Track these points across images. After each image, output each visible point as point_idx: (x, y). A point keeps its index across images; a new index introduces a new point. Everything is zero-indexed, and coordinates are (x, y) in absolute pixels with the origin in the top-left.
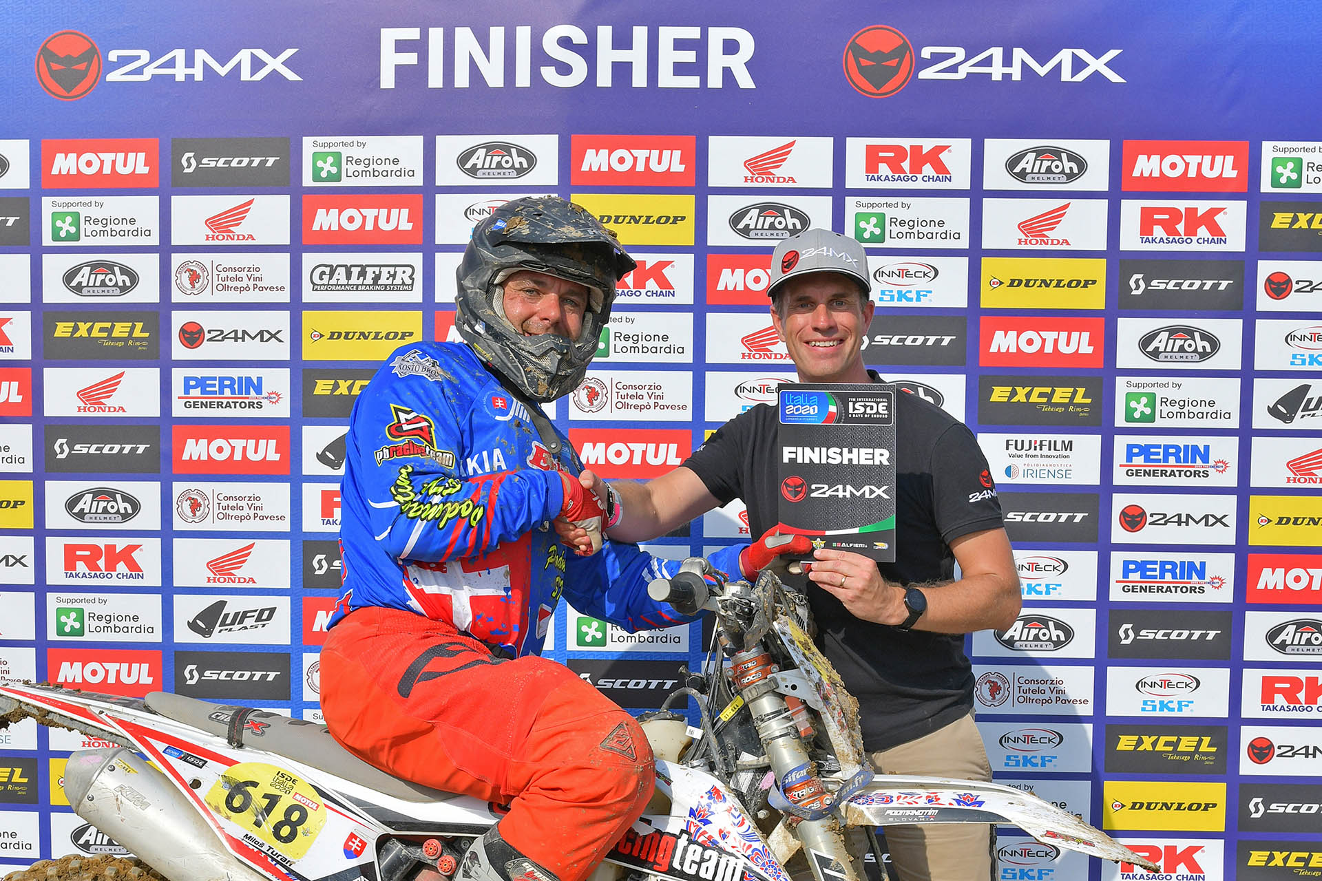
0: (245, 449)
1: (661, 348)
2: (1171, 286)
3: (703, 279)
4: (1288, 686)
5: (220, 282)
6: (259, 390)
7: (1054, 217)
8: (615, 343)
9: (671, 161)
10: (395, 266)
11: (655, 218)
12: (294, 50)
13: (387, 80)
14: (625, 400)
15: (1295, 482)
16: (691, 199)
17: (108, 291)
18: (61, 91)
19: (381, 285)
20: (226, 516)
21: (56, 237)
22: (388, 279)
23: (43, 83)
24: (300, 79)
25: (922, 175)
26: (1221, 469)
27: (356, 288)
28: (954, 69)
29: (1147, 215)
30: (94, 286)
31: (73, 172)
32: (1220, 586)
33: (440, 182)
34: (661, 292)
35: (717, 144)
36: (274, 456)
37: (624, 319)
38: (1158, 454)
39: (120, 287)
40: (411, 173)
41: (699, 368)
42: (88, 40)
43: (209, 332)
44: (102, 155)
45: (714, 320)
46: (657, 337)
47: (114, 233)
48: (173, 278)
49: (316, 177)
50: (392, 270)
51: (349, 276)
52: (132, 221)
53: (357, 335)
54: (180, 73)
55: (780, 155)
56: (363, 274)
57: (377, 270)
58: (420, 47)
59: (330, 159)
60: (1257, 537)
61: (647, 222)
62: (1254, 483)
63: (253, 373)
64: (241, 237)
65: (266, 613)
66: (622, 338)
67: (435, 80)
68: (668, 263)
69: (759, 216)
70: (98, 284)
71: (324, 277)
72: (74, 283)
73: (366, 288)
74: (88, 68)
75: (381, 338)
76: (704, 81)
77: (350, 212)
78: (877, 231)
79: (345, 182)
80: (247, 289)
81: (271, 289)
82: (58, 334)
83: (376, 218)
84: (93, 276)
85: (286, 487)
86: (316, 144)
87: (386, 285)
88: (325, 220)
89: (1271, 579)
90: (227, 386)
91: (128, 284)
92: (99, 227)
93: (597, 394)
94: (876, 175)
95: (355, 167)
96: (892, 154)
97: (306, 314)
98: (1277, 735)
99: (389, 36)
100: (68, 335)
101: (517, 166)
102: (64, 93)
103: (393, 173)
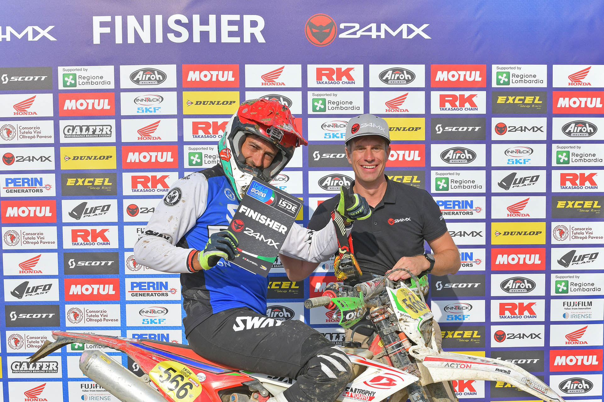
0: (35, 211)
2: (454, 130)
4: (511, 307)
5: (21, 134)
6: (41, 184)
7: (401, 100)
8: (205, 159)
9: (228, 76)
10: (103, 126)
11: (222, 102)
12: (53, 27)
13: (97, 40)
15: (511, 216)
16: (238, 93)
19: (96, 134)
20: (27, 243)
22: (99, 132)
24: (56, 40)
25: (342, 81)
26: (478, 211)
27: (85, 136)
28: (355, 33)
29: (442, 98)
32: (479, 263)
33: (122, 87)
36: (49, 214)
37: (209, 148)
38: (451, 205)
40: (109, 83)
49: (65, 85)
50: (101, 128)
51: (81, 130)
53: (86, 158)
55: (277, 73)
56: (88, 129)
57: (94, 128)
58: (111, 25)
59: (71, 77)
60: (495, 241)
61: (218, 104)
62: (493, 217)
63: (38, 176)
64: (30, 113)
65: (47, 287)
66: (208, 157)
67: (119, 40)
68: (227, 123)
71: (70, 131)
73: (90, 136)
75: (97, 159)
76: (242, 39)
77: (81, 101)
78: (322, 107)
79: (78, 87)
80: (34, 137)
81: (45, 137)
83: (93, 104)
85: (55, 228)
86: (64, 70)
87: (99, 135)
88: (70, 105)
89: (501, 259)
90: (26, 182)
94: (321, 81)
95: (83, 80)
96: (328, 72)
97: (62, 149)
98: (507, 329)
99: (97, 20)
101: (158, 79)
103: (100, 83)
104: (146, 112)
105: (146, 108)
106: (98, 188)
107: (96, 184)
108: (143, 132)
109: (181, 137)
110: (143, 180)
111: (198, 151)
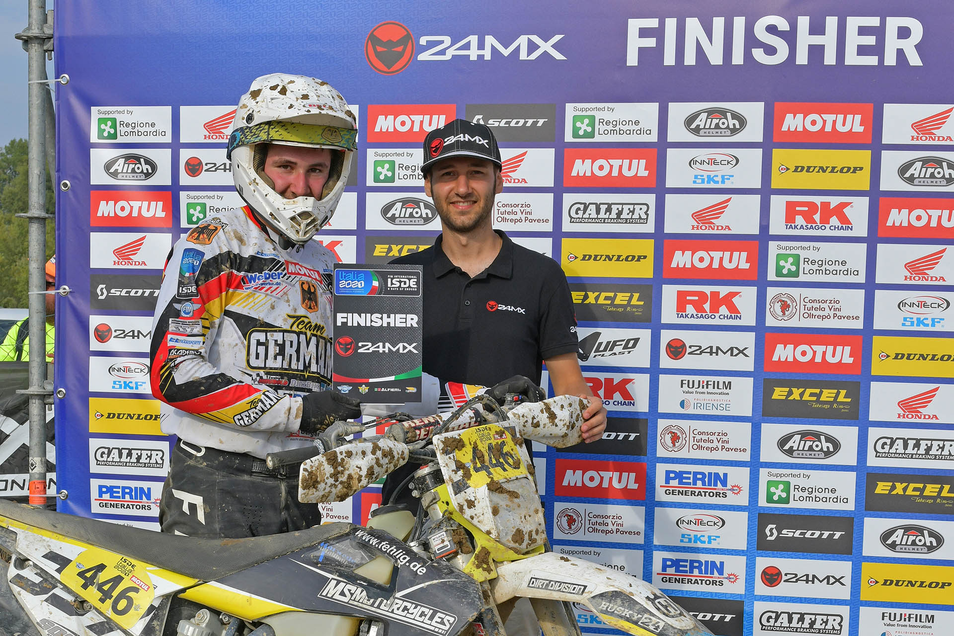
1: (840, 271)
3: (876, 217)
5: (500, 215)
8: (804, 266)
9: (853, 124)
10: (634, 204)
11: (839, 169)
12: (561, 36)
13: (632, 59)
14: (811, 311)
16: (868, 154)
17: (415, 221)
18: (383, 68)
19: (623, 219)
21: (376, 180)
22: (628, 214)
23: (370, 63)
24: (566, 59)
27: (604, 221)
30: (404, 217)
31: (391, 130)
33: (670, 139)
34: (842, 226)
35: (889, 109)
37: (812, 248)
39: (423, 218)
41: (870, 286)
42: (405, 29)
44: (413, 117)
45: (882, 249)
46: (837, 262)
49: (575, 135)
51: (598, 211)
53: (603, 258)
54: (473, 54)
55: (940, 120)
56: (609, 210)
57: (620, 207)
58: (658, 33)
59: (586, 121)
61: (832, 171)
64: (517, 181)
66: (809, 262)
67: (669, 59)
68: (846, 205)
69: (922, 167)
70: (407, 215)
71: (579, 212)
72: (389, 215)
74: (404, 50)
75: (622, 260)
76: (881, 60)
77: (601, 162)
79: (598, 139)
80: (520, 220)
81: (539, 221)
82: (376, 253)
83: (621, 167)
84: (404, 210)
86: (575, 109)
87: (626, 219)
88: (581, 168)
91: (429, 215)
92: (408, 172)
93: (789, 306)
95: (606, 127)
97: (565, 241)
99: (634, 25)
100: (384, 254)
101: (731, 126)
102: (386, 69)
103: (635, 132)
104: (708, 182)
105: (709, 176)
106: (620, 310)
107: (617, 302)
108: (700, 217)
109: (764, 226)
110: (697, 298)
111: (793, 252)
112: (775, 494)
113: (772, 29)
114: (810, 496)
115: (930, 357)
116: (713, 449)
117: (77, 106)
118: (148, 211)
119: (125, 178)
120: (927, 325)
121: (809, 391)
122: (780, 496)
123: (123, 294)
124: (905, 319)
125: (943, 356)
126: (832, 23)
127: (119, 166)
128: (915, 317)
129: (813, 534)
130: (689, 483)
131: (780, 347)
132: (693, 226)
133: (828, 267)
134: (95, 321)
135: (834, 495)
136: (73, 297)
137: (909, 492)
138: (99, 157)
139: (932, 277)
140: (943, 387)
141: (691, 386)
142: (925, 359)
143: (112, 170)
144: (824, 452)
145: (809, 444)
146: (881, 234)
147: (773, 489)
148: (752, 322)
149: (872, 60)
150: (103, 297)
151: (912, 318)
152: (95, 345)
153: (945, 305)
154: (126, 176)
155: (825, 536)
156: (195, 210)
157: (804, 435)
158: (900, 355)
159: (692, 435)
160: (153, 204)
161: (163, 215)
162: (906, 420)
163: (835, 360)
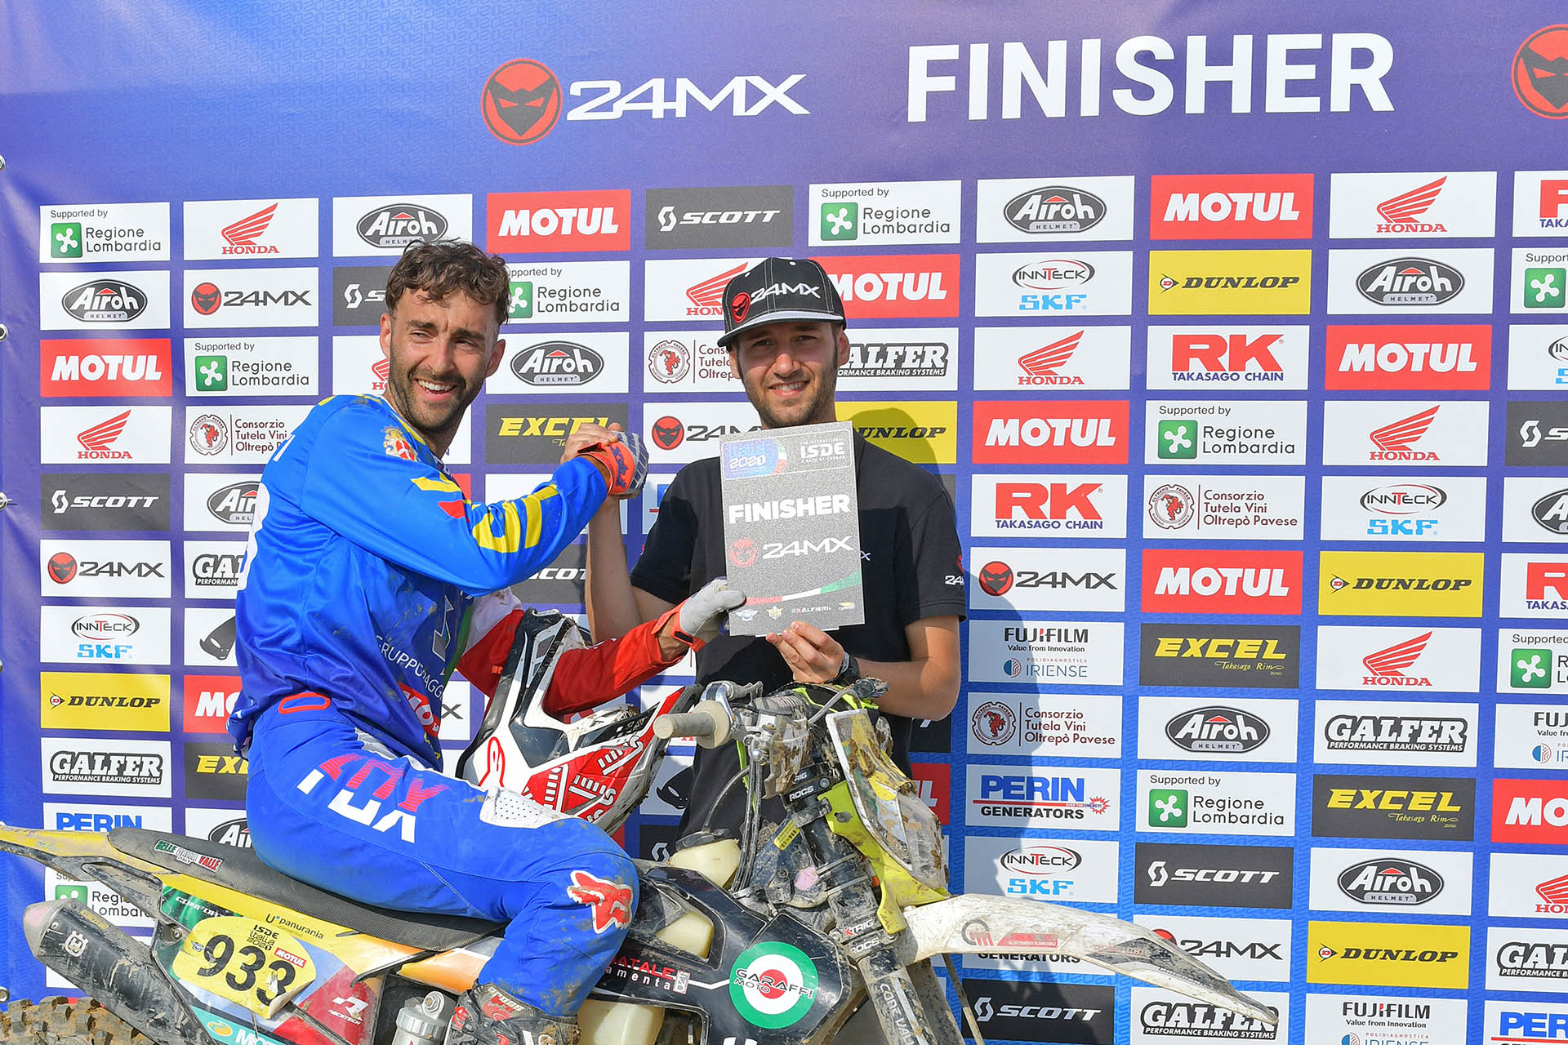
1: (1264, 446)
3: (1321, 357)
5: (704, 366)
8: (1205, 440)
9: (1281, 207)
10: (924, 345)
11: (1259, 280)
12: (799, 77)
13: (917, 111)
14: (1217, 513)
16: (1306, 255)
17: (566, 379)
18: (511, 133)
19: (906, 369)
22: (914, 361)
23: (490, 125)
24: (807, 112)
27: (874, 373)
30: (549, 373)
31: (525, 232)
33: (981, 238)
34: (1266, 374)
35: (1341, 184)
37: (1216, 410)
39: (580, 374)
40: (945, 228)
41: (1314, 471)
42: (544, 69)
43: (690, 429)
44: (560, 212)
45: (1333, 409)
46: (1259, 433)
47: (574, 308)
48: (646, 362)
49: (826, 234)
50: (919, 350)
51: (865, 357)
52: (597, 292)
53: (876, 432)
54: (658, 108)
55: (1425, 197)
57: (900, 350)
58: (959, 68)
59: (844, 212)
61: (1248, 285)
66: (1213, 434)
67: (978, 110)
68: (1272, 338)
69: (1396, 275)
70: (553, 370)
72: (524, 370)
74: (545, 103)
75: (906, 436)
76: (1326, 102)
77: (869, 277)
79: (862, 240)
82: (504, 432)
83: (901, 285)
84: (548, 361)
86: (825, 193)
87: (912, 369)
91: (590, 369)
92: (556, 300)
93: (1180, 505)
94: (1553, 220)
95: (875, 221)
99: (920, 56)
100: (516, 433)
101: (1081, 216)
102: (515, 136)
103: (923, 228)
104: (1045, 307)
105: (1045, 298)
108: (1033, 363)
109: (1139, 374)
110: (1028, 495)
111: (1187, 417)
112: (1162, 811)
113: (1145, 58)
114: (1220, 813)
115: (1415, 584)
116: (1059, 739)
117: (16, 202)
118: (133, 370)
119: (95, 318)
120: (1410, 532)
121: (1215, 643)
122: (1171, 814)
123: (94, 504)
124: (1373, 523)
125: (1437, 582)
126: (1243, 45)
127: (87, 299)
128: (1389, 518)
129: (1226, 876)
130: (1022, 797)
131: (1167, 572)
132: (1021, 378)
133: (1244, 441)
134: (49, 548)
135: (1261, 812)
136: (15, 511)
137: (1385, 805)
138: (53, 287)
139: (1416, 454)
140: (1438, 632)
141: (1021, 638)
142: (1406, 587)
143: (75, 307)
144: (1242, 741)
145: (1217, 728)
146: (1330, 385)
147: (1159, 804)
148: (1121, 532)
149: (1311, 104)
150: (61, 511)
151: (1385, 521)
152: (49, 587)
153: (1438, 499)
154: (97, 316)
155: (1246, 879)
156: (209, 368)
157: (1209, 714)
158: (1366, 582)
159: (1024, 717)
160: (141, 359)
161: (157, 376)
162: (1378, 687)
163: (1259, 592)
